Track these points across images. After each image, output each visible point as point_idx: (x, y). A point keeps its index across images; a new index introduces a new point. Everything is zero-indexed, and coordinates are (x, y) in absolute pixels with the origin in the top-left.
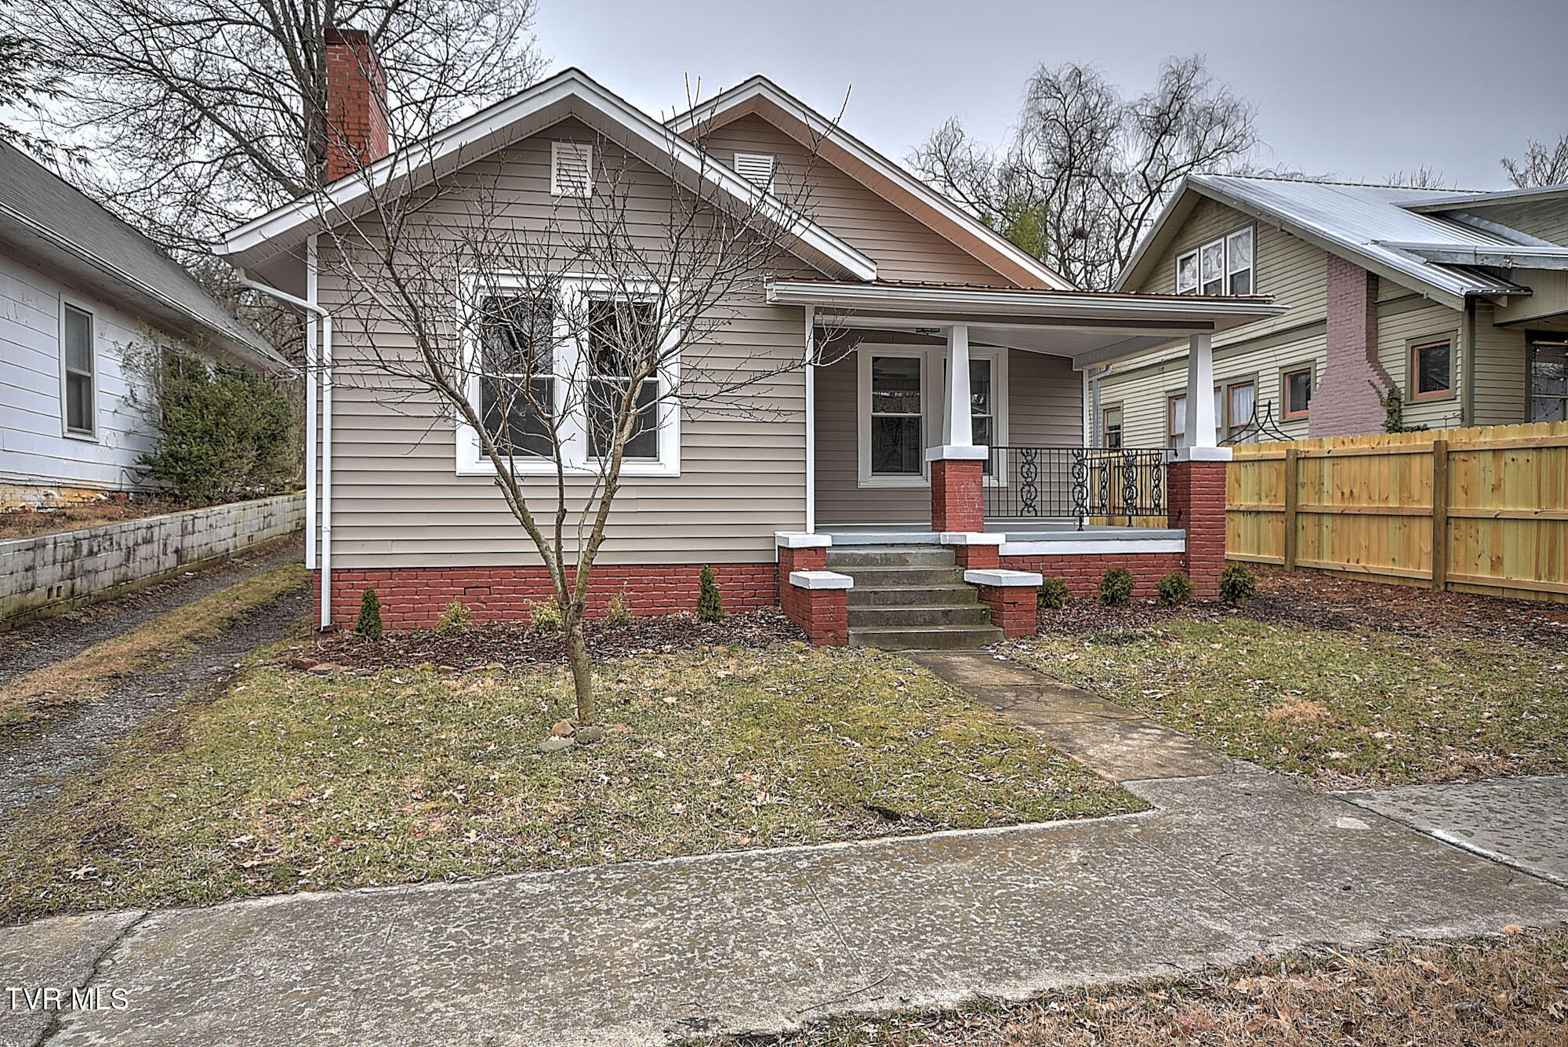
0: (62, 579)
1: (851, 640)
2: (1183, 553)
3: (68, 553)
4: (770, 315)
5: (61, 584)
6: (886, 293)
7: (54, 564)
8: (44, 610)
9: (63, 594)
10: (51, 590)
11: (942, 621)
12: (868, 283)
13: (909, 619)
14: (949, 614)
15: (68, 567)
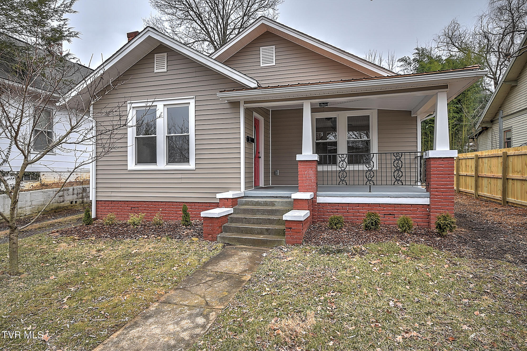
0: (77, 199)
1: (218, 239)
2: (429, 205)
3: (80, 192)
5: (77, 200)
6: (261, 92)
7: (73, 194)
8: (69, 207)
9: (78, 203)
10: (71, 203)
13: (251, 231)
15: (80, 195)
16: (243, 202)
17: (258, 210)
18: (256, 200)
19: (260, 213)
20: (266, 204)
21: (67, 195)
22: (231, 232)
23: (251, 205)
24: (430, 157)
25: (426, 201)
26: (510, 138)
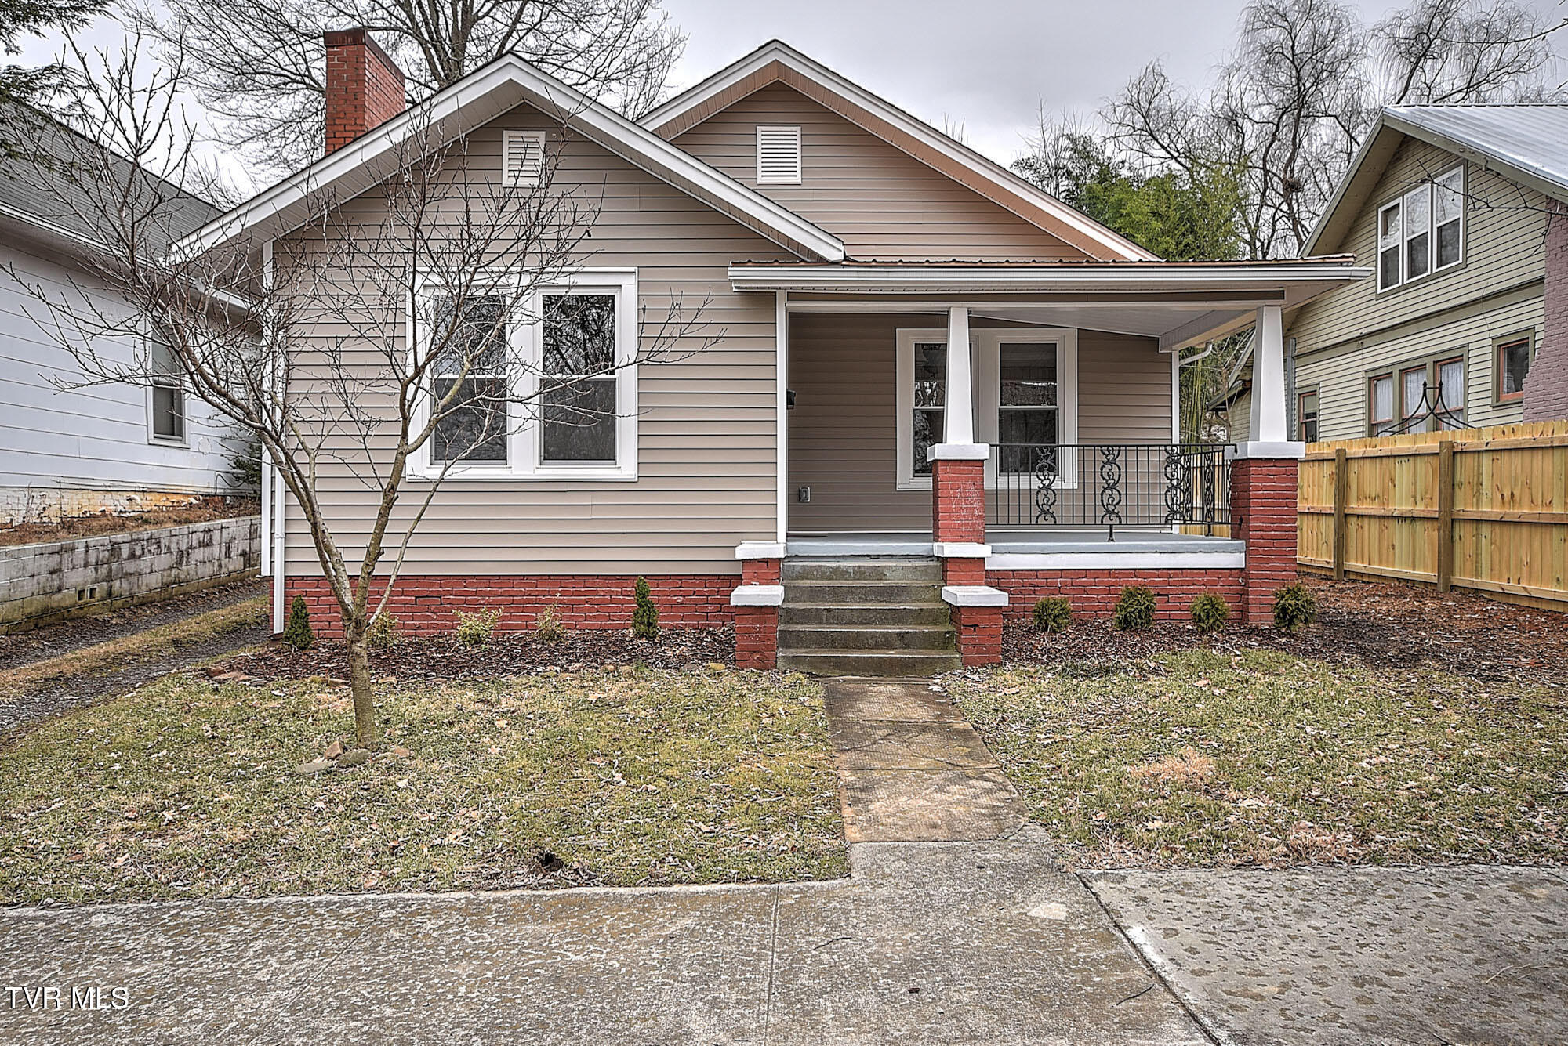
0: (96, 581)
1: (779, 664)
2: (1243, 569)
3: (104, 557)
4: (735, 303)
5: (95, 586)
6: (855, 274)
7: (86, 566)
8: (75, 611)
9: (97, 595)
10: (81, 593)
11: (897, 644)
12: (836, 263)
13: (859, 642)
14: (906, 636)
15: (104, 570)
16: (796, 570)
17: (851, 590)
18: (833, 564)
19: (857, 598)
20: (860, 573)
21: (70, 566)
22: (801, 647)
23: (817, 579)
24: (1249, 456)
25: (1236, 560)
26: (1315, 414)
